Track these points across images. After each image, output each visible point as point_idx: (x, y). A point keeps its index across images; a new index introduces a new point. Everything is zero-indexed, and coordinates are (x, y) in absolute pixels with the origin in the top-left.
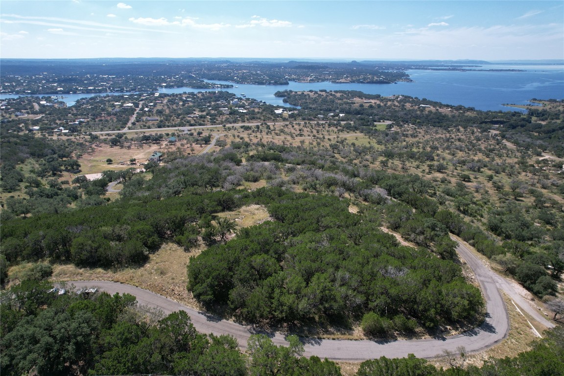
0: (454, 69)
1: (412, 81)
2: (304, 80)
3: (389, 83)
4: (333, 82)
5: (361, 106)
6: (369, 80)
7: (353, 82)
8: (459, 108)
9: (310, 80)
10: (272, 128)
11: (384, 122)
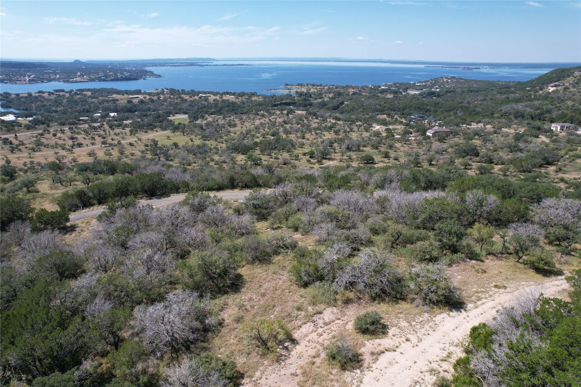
0: (192, 65)
1: (160, 76)
2: (21, 80)
3: (137, 79)
4: (64, 81)
5: (130, 102)
6: (112, 78)
7: (93, 80)
8: (242, 94)
9: (30, 81)
10: (15, 142)
11: (174, 116)
